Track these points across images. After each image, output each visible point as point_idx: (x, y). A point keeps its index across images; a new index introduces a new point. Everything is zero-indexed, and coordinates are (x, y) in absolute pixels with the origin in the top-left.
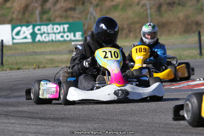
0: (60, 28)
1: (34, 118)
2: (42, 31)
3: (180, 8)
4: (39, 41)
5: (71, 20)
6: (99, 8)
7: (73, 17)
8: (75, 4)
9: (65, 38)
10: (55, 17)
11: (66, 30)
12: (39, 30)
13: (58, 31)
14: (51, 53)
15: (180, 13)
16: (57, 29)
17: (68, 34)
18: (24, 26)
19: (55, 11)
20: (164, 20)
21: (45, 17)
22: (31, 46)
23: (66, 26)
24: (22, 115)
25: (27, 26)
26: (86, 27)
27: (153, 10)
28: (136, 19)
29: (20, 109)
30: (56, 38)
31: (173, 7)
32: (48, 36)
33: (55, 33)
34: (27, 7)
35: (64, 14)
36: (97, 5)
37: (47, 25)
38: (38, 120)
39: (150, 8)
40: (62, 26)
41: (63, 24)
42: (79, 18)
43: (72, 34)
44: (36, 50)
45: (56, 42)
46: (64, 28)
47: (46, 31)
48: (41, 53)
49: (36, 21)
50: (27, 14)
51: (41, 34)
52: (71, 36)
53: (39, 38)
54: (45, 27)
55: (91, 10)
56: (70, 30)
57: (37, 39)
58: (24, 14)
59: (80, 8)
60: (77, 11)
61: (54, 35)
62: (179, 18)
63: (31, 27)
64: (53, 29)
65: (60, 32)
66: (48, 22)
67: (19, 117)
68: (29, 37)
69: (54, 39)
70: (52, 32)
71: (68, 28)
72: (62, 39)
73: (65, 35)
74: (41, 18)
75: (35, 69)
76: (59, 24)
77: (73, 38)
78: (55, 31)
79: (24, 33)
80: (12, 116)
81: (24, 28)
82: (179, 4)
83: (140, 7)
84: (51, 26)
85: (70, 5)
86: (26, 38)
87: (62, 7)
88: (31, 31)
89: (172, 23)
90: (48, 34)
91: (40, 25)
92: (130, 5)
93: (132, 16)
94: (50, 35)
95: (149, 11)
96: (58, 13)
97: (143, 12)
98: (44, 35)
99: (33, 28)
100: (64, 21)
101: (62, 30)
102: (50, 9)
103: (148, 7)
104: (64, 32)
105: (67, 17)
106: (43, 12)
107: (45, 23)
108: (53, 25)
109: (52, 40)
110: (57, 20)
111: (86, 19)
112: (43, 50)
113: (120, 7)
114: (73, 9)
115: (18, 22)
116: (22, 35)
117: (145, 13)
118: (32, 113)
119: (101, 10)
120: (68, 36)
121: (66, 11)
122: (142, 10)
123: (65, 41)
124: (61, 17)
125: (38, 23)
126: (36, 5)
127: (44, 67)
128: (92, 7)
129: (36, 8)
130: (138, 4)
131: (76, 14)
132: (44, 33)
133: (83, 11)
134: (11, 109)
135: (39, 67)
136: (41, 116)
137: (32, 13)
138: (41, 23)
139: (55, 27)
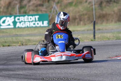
0: (33, 18)
1: (29, 79)
2: (20, 20)
3: (115, 4)
4: (18, 27)
5: (40, 13)
6: (59, 5)
7: (41, 11)
8: (43, 2)
9: (36, 25)
10: (30, 11)
11: (37, 19)
12: (18, 19)
13: (32, 20)
14: (28, 35)
15: (115, 8)
16: (31, 19)
17: (38, 22)
18: (8, 16)
19: (29, 6)
20: (104, 12)
21: (22, 10)
22: (13, 30)
23: (37, 17)
24: (20, 77)
25: (10, 17)
26: (50, 17)
27: (97, 6)
28: (85, 12)
29: (17, 73)
30: (30, 25)
31: (110, 4)
32: (25, 23)
33: (29, 22)
34: (10, 3)
35: (36, 8)
36: (58, 2)
37: (24, 16)
38: (32, 80)
39: (95, 5)
40: (34, 17)
41: (35, 15)
42: (46, 12)
43: (41, 22)
44: (17, 33)
45: (30, 27)
46: (35, 18)
47: (23, 20)
48: (21, 35)
49: (16, 14)
50: (10, 9)
51: (20, 22)
52: (40, 24)
53: (18, 25)
54: (23, 17)
55: (54, 5)
56: (39, 20)
57: (17, 26)
58: (8, 8)
59: (46, 4)
60: (45, 7)
61: (28, 23)
62: (114, 11)
63: (13, 17)
64: (28, 19)
65: (33, 21)
66: (24, 14)
67: (18, 78)
68: (12, 24)
69: (29, 26)
70: (27, 20)
71: (38, 18)
72: (34, 26)
73: (36, 23)
74: (20, 11)
75: (20, 46)
76: (32, 16)
77: (42, 25)
78: (30, 20)
79: (8, 21)
80: (13, 77)
81: (8, 18)
82: (114, 2)
83: (87, 3)
84: (26, 17)
85: (39, 3)
86: (9, 25)
87: (34, 4)
88: (13, 20)
89: (109, 14)
90: (25, 22)
91: (19, 16)
92: (81, 3)
93: (82, 10)
94: (26, 23)
95: (94, 7)
96: (31, 8)
97: (90, 7)
98: (22, 23)
99: (15, 18)
100: (35, 13)
101: (34, 20)
102: (26, 5)
103: (93, 4)
104: (36, 21)
105: (37, 11)
106: (21, 7)
107: (22, 15)
108: (28, 16)
109: (27, 26)
110: (31, 13)
111: (51, 12)
112: (22, 33)
113: (74, 4)
114: (42, 5)
115: (4, 14)
116: (7, 23)
117: (91, 8)
118: (27, 75)
119: (61, 6)
120: (38, 24)
121: (37, 6)
122: (89, 6)
123: (36, 27)
124: (33, 10)
125: (18, 15)
126: (16, 2)
127: (26, 45)
128: (55, 4)
129: (16, 4)
130: (86, 2)
131: (43, 9)
132: (22, 21)
133: (49, 7)
134: (11, 73)
135: (22, 45)
136: (33, 77)
137: (14, 8)
138: (20, 15)
139: (30, 17)
